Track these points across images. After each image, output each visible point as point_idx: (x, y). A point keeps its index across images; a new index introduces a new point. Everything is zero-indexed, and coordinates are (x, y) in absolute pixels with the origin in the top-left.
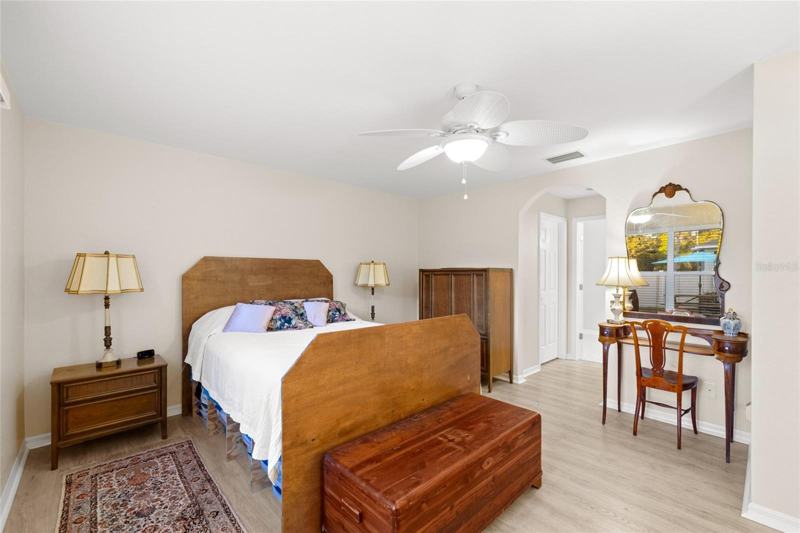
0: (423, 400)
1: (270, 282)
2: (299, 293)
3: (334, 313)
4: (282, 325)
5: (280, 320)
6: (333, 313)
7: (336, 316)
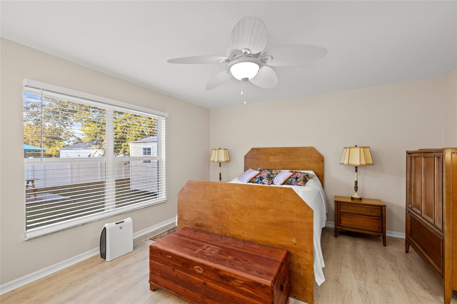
0: (243, 233)
1: (280, 160)
2: (298, 167)
3: (293, 179)
4: (258, 181)
5: (258, 178)
6: (291, 180)
7: (293, 181)
